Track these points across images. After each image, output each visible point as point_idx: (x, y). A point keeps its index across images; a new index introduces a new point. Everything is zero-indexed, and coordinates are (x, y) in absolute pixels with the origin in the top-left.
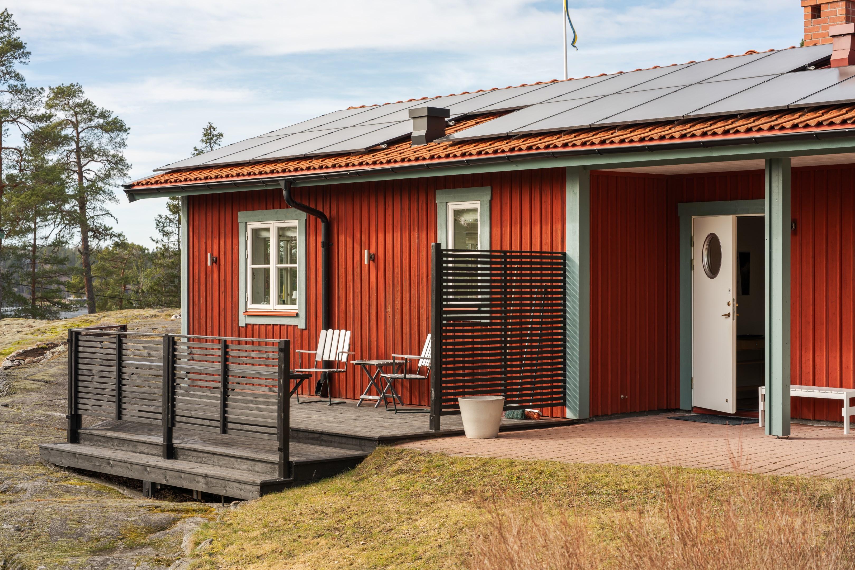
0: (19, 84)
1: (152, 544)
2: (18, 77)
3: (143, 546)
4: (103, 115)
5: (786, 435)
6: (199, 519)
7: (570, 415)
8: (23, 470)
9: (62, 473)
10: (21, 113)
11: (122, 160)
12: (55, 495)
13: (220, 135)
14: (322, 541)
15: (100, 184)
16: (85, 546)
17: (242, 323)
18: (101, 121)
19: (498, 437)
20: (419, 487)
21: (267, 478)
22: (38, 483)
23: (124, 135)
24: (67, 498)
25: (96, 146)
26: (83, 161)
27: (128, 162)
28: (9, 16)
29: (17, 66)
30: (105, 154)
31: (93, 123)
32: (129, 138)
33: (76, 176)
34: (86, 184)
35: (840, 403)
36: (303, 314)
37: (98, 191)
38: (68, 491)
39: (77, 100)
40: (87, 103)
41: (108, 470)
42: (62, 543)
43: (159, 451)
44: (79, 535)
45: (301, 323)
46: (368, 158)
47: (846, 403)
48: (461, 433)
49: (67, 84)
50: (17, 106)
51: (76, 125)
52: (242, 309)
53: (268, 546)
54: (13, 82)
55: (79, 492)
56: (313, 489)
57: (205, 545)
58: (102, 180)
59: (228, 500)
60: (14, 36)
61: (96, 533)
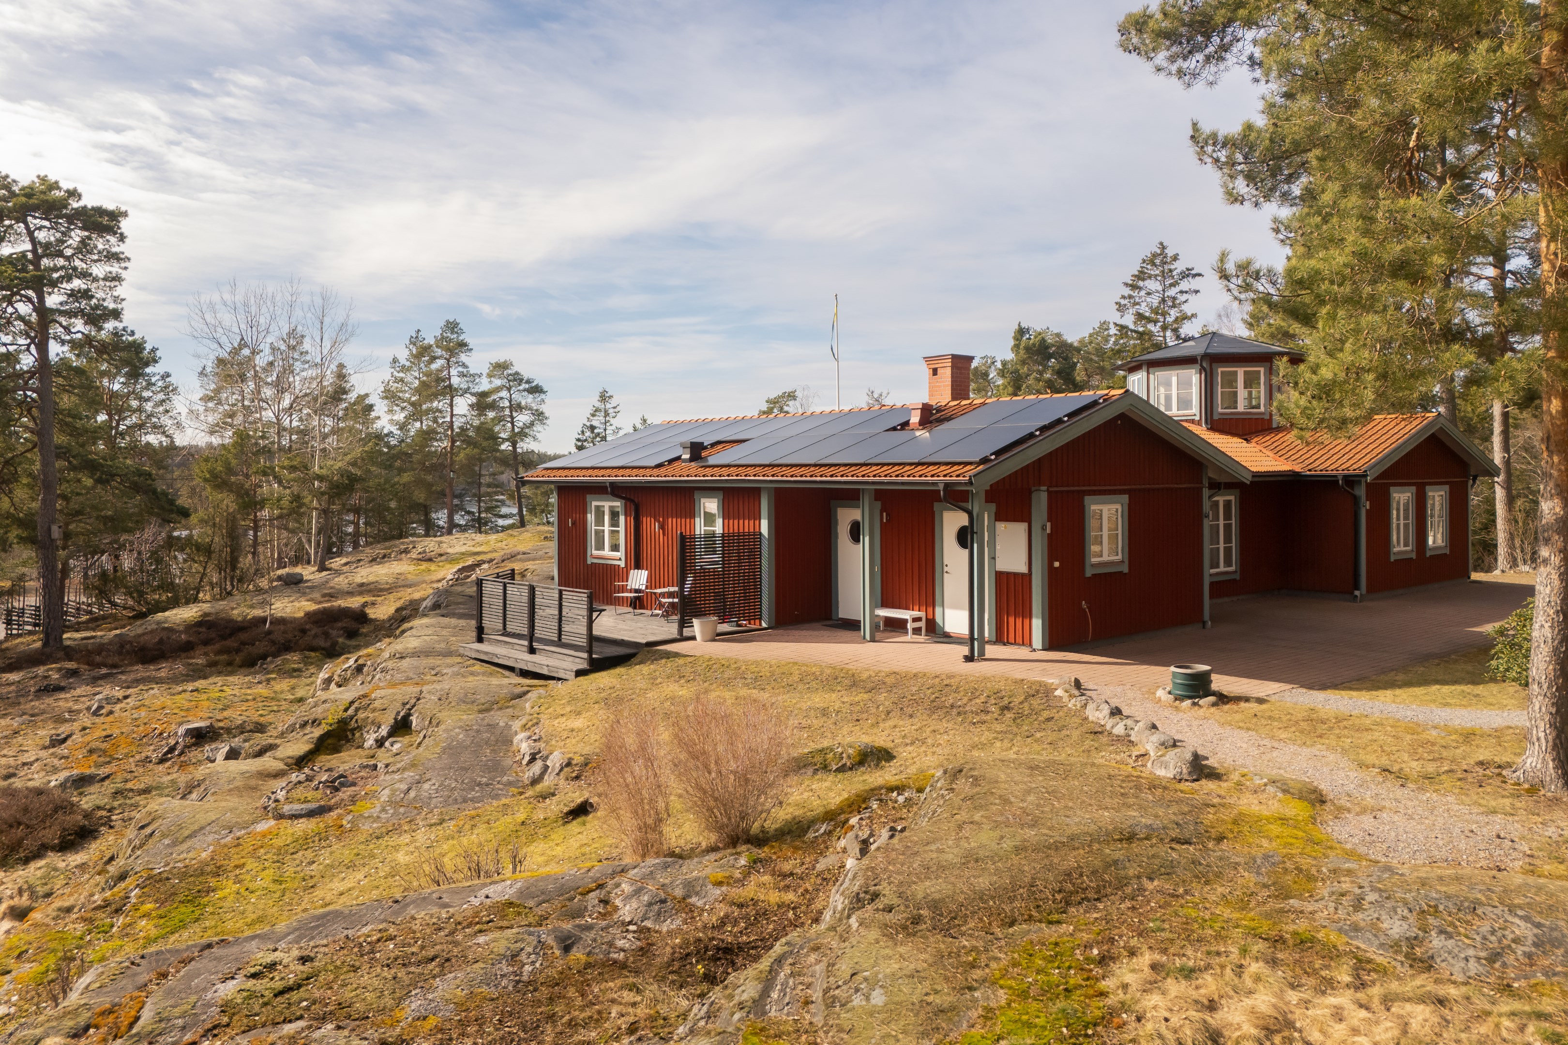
0: (465, 370)
1: (513, 706)
2: (464, 365)
3: (507, 707)
4: (528, 382)
5: (873, 640)
6: (542, 691)
7: (764, 625)
8: (449, 660)
9: (472, 661)
10: (466, 391)
11: (542, 413)
12: (463, 676)
13: (610, 397)
14: (596, 706)
15: (527, 431)
16: (476, 708)
17: (589, 562)
18: (527, 386)
19: (714, 640)
20: (657, 673)
21: (581, 667)
22: (455, 669)
23: (543, 396)
24: (471, 678)
25: (523, 403)
26: (515, 414)
27: (547, 415)
28: (458, 324)
29: (463, 357)
30: (531, 409)
31: (521, 388)
32: (547, 398)
33: (509, 425)
34: (517, 430)
35: (906, 621)
36: (623, 559)
37: (526, 435)
38: (472, 674)
39: (510, 372)
40: (517, 373)
41: (496, 661)
42: (463, 706)
43: (525, 649)
44: (473, 702)
45: (622, 564)
46: (656, 472)
47: (910, 621)
48: (693, 638)
49: (502, 360)
50: (464, 386)
51: (509, 389)
52: (589, 554)
53: (568, 709)
54: (460, 369)
55: (478, 674)
56: (604, 674)
57: (536, 708)
58: (528, 427)
59: (559, 679)
60: (461, 338)
61: (483, 701)
